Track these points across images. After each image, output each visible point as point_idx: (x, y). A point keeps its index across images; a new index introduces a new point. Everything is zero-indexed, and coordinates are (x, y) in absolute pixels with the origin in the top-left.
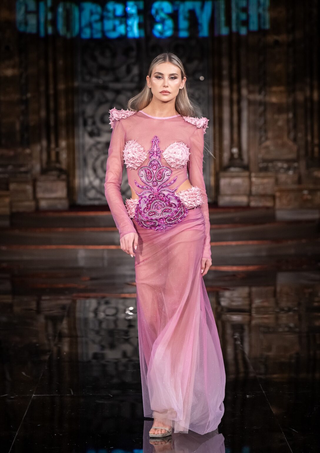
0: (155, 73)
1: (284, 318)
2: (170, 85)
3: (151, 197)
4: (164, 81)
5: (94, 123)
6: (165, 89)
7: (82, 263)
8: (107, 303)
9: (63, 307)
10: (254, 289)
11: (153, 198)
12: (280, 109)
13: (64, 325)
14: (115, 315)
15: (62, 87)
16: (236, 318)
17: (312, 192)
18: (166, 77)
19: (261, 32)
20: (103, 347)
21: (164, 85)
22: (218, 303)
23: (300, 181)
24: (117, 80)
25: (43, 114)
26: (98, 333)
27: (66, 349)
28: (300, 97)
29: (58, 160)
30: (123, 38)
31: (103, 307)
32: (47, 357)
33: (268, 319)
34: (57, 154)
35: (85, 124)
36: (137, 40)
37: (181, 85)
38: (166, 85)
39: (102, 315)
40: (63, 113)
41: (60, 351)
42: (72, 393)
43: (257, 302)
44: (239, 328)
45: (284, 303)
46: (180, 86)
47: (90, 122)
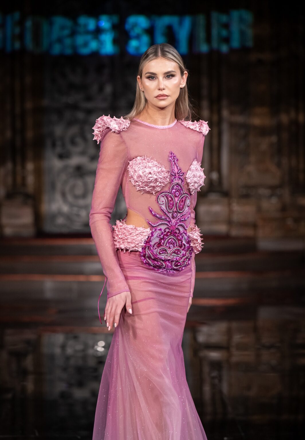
0: (146, 74)
1: (266, 356)
2: (166, 87)
3: (167, 230)
4: (159, 82)
5: (63, 145)
6: (161, 93)
7: (49, 295)
8: (76, 337)
9: (28, 342)
10: (234, 325)
11: (168, 232)
12: (263, 132)
13: (29, 362)
14: (84, 350)
15: (29, 105)
16: (214, 355)
17: (297, 220)
18: (161, 78)
19: (244, 50)
20: (70, 385)
21: (158, 88)
22: (195, 339)
23: (284, 209)
24: (89, 99)
25: (9, 134)
26: (65, 369)
27: (30, 386)
28: (284, 119)
29: (24, 183)
30: (95, 55)
31: (71, 342)
32: (9, 396)
33: (248, 356)
34: (24, 179)
35: (54, 145)
36: (111, 58)
37: (182, 82)
38: (162, 87)
39: (69, 351)
40: (30, 134)
41: (24, 389)
42: (37, 434)
43: (237, 338)
44: (216, 365)
45: (266, 340)
46: (180, 84)
47: (59, 143)
